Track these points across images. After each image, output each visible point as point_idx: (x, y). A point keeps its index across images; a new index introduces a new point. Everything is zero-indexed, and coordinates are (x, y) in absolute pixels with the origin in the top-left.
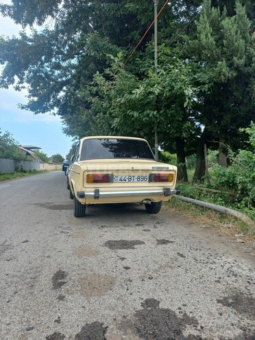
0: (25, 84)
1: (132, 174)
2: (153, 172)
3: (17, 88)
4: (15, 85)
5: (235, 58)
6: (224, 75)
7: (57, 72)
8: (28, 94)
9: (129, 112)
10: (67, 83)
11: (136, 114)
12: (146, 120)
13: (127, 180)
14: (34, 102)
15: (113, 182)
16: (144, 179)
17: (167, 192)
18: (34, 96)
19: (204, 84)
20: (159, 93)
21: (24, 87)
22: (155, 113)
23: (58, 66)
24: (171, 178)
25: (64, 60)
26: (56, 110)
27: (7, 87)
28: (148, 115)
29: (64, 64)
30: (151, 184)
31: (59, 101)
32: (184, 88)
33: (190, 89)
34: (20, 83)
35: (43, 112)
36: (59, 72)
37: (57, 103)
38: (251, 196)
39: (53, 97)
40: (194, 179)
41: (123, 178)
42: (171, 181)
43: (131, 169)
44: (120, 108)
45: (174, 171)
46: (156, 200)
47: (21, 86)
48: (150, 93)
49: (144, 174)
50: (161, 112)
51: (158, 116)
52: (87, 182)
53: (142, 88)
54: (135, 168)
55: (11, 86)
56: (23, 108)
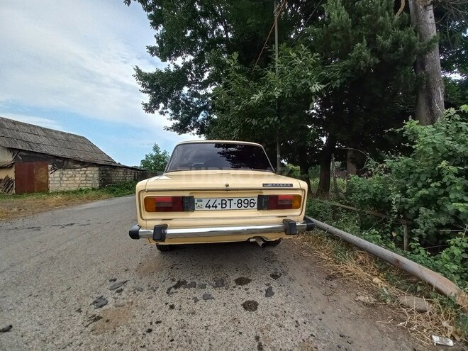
0: (169, 110)
1: (227, 196)
2: (265, 193)
3: (161, 113)
4: (160, 110)
5: (380, 38)
6: (365, 60)
7: (195, 99)
8: (169, 117)
9: (247, 120)
10: (205, 108)
11: (254, 122)
12: (266, 128)
13: (219, 207)
14: (177, 125)
15: (193, 210)
16: (249, 203)
17: (289, 227)
18: (175, 118)
19: (335, 79)
20: (279, 97)
21: (168, 112)
22: (276, 120)
23: (196, 95)
24: (297, 203)
25: (200, 89)
26: (195, 130)
27: (153, 112)
28: (268, 122)
29: (202, 92)
30: (261, 213)
31: (198, 123)
32: (310, 84)
33: (317, 85)
34: (164, 108)
35: (185, 133)
36: (197, 99)
37: (197, 125)
38: (422, 226)
39: (194, 120)
40: (318, 190)
41: (211, 203)
42: (297, 208)
43: (224, 187)
44: (239, 117)
45: (302, 190)
46: (272, 237)
47: (164, 111)
48: (270, 98)
49: (249, 196)
50: (283, 118)
51: (279, 122)
52: (147, 210)
53: (261, 94)
54: (230, 187)
55: (156, 112)
56: (168, 130)
